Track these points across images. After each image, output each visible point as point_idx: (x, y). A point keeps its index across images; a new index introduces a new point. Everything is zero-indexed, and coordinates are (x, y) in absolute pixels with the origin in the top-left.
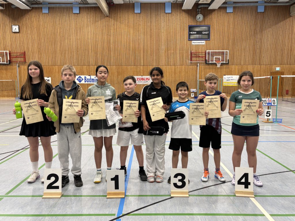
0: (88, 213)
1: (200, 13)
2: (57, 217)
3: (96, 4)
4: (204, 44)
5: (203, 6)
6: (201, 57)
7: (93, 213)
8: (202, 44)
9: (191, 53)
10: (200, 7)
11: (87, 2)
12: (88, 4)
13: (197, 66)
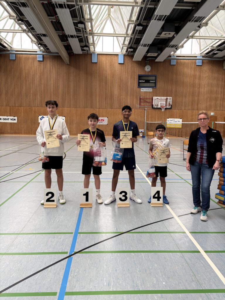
0: (42, 252)
1: (148, 64)
2: (14, 255)
3: (58, 53)
4: (151, 91)
5: (150, 59)
6: (148, 102)
7: (47, 252)
8: (149, 91)
9: (140, 99)
10: (148, 59)
11: (50, 51)
12: (51, 53)
13: (145, 110)
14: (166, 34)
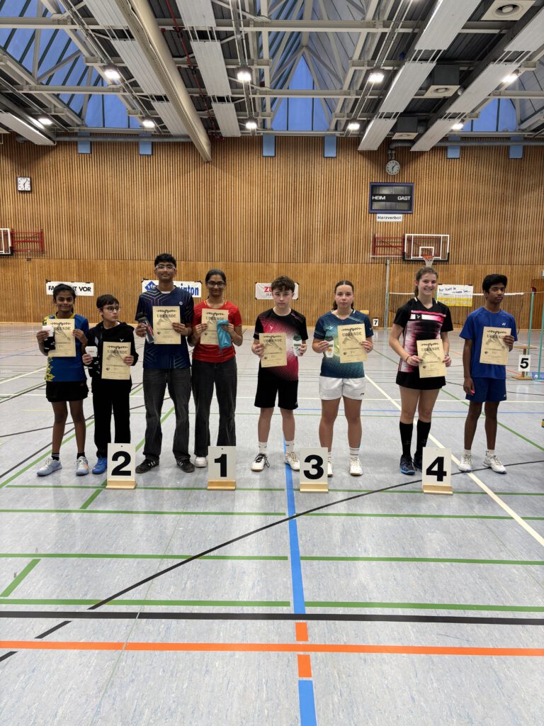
1: (393, 158)
3: (187, 136)
4: (400, 220)
5: (400, 145)
6: (394, 247)
8: (397, 220)
9: (375, 239)
10: (394, 146)
11: (169, 132)
12: (171, 136)
13: (386, 265)
14: (437, 90)
